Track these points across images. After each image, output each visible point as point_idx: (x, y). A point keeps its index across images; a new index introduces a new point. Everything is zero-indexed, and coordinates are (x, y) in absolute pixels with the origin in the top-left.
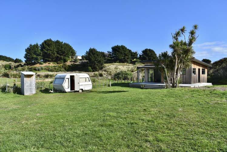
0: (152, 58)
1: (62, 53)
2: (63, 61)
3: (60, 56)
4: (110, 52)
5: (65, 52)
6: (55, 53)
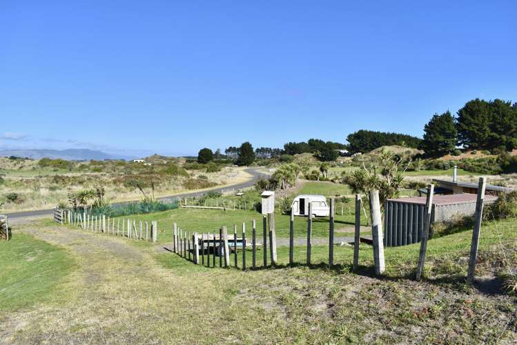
1: (502, 130)
2: (505, 147)
3: (498, 136)
5: (510, 126)
6: (485, 130)
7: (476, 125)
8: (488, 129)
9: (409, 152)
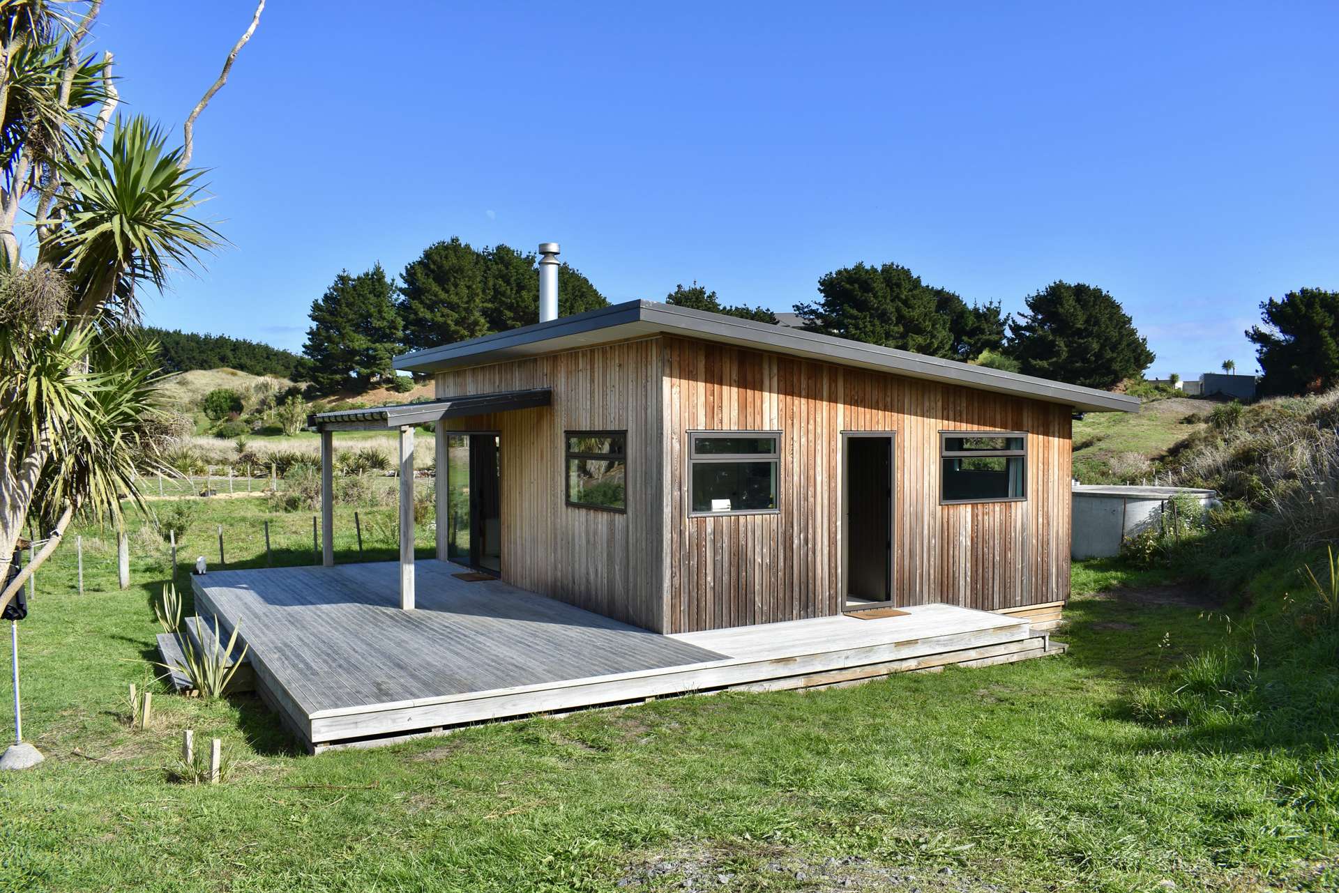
0: (1095, 346)
4: (813, 312)
6: (476, 323)
7: (453, 307)
8: (482, 320)
9: (266, 386)
